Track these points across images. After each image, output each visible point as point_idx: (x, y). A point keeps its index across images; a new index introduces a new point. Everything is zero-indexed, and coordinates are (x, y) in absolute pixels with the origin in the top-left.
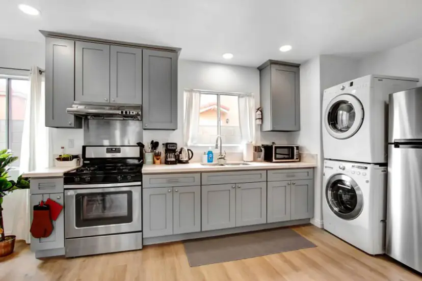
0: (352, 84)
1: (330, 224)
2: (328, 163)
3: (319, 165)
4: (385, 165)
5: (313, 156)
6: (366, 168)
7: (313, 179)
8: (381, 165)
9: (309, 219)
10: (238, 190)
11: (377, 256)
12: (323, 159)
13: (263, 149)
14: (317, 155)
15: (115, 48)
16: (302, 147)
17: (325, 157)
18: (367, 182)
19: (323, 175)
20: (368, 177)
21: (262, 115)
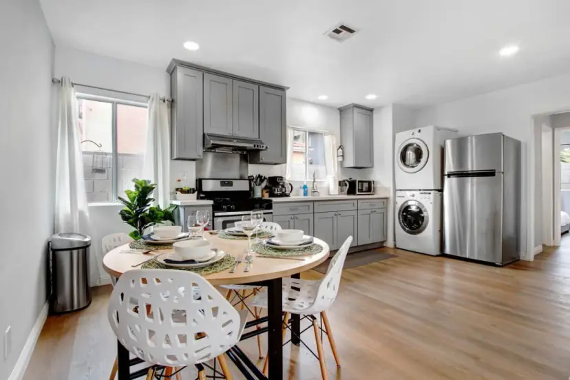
2: (399, 193)
3: (391, 195)
4: (441, 191)
5: (387, 189)
6: (430, 193)
7: (386, 208)
8: (439, 191)
9: (383, 242)
10: (339, 217)
11: (437, 256)
12: (395, 190)
13: (348, 183)
14: (390, 188)
15: (237, 83)
16: (377, 182)
17: (397, 188)
18: (431, 203)
19: (395, 203)
20: (432, 200)
21: (343, 152)
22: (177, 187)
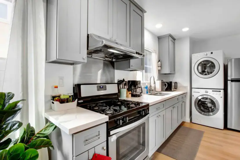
0: (212, 53)
1: (197, 119)
2: (195, 90)
6: (220, 91)
12: (191, 88)
14: (187, 86)
18: (221, 97)
19: (192, 96)
21: (161, 64)
22: (54, 95)
